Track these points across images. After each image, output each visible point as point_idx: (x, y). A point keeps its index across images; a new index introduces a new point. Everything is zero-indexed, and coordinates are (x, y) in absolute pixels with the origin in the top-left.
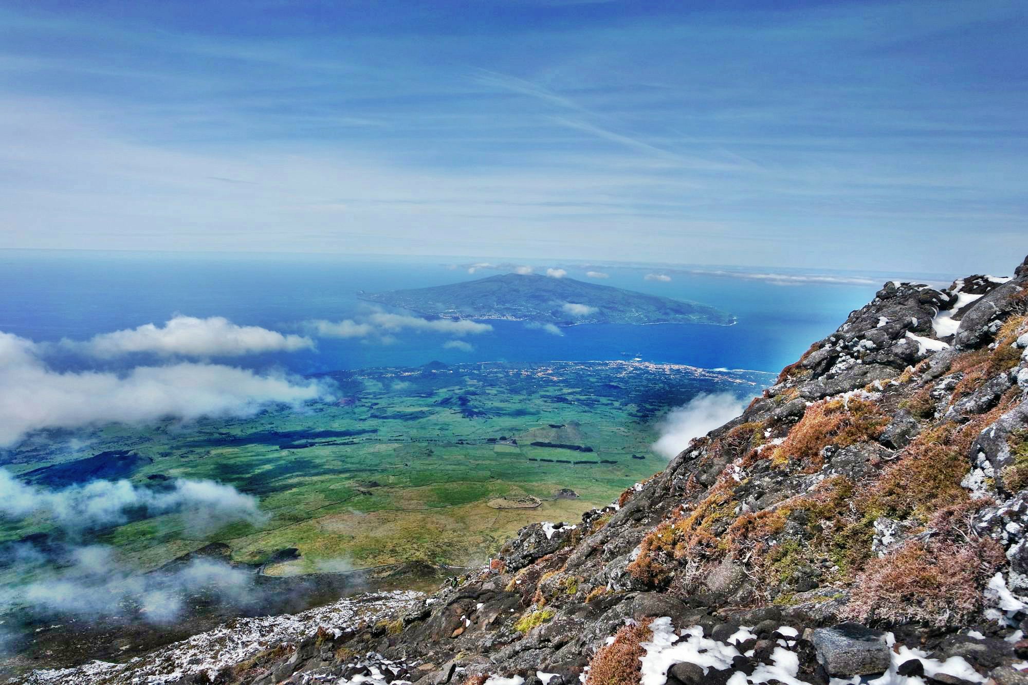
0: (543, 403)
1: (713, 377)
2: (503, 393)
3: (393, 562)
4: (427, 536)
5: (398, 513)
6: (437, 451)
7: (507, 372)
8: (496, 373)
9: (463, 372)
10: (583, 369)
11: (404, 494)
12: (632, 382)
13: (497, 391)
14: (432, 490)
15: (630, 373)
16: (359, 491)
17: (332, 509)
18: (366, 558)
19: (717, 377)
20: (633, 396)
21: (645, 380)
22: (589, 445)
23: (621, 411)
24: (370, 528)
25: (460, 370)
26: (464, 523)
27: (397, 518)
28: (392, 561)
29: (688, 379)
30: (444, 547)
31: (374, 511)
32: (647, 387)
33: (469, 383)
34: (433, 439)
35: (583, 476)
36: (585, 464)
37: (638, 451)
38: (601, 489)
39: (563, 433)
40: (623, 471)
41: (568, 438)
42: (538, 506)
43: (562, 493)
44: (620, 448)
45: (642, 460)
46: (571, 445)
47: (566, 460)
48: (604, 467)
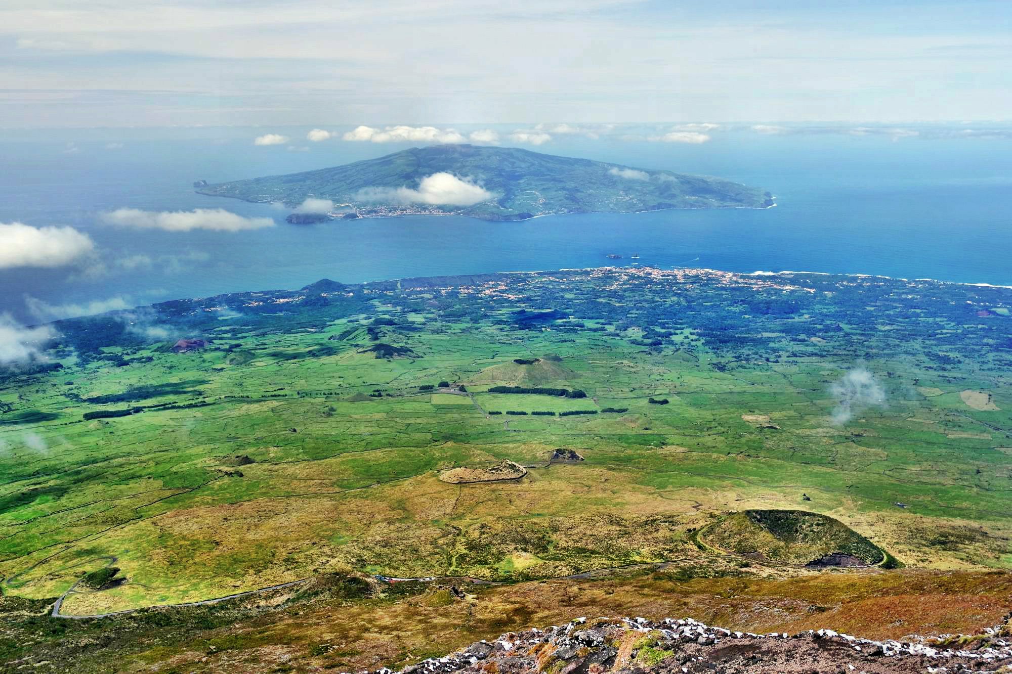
0: (498, 332)
1: (751, 284)
2: (435, 320)
3: (292, 579)
4: (344, 533)
5: (292, 500)
6: (342, 407)
7: (437, 292)
8: (421, 292)
9: (368, 294)
10: (552, 281)
11: (298, 471)
12: (630, 297)
13: (425, 318)
14: (343, 463)
15: (624, 284)
16: (220, 471)
17: (176, 501)
18: (243, 576)
19: (756, 284)
20: (633, 316)
21: (650, 291)
22: (579, 388)
23: (619, 338)
24: (246, 527)
25: (365, 292)
26: (404, 509)
27: (290, 508)
28: (289, 577)
29: (714, 289)
30: (378, 549)
31: (249, 500)
32: (653, 302)
33: (379, 309)
34: (332, 391)
35: (578, 432)
36: (577, 416)
37: (656, 393)
38: (613, 448)
39: (537, 372)
40: (640, 421)
41: (546, 378)
42: (522, 476)
43: (557, 456)
44: (627, 390)
45: (664, 405)
46: (551, 389)
47: (546, 411)
48: (608, 418)
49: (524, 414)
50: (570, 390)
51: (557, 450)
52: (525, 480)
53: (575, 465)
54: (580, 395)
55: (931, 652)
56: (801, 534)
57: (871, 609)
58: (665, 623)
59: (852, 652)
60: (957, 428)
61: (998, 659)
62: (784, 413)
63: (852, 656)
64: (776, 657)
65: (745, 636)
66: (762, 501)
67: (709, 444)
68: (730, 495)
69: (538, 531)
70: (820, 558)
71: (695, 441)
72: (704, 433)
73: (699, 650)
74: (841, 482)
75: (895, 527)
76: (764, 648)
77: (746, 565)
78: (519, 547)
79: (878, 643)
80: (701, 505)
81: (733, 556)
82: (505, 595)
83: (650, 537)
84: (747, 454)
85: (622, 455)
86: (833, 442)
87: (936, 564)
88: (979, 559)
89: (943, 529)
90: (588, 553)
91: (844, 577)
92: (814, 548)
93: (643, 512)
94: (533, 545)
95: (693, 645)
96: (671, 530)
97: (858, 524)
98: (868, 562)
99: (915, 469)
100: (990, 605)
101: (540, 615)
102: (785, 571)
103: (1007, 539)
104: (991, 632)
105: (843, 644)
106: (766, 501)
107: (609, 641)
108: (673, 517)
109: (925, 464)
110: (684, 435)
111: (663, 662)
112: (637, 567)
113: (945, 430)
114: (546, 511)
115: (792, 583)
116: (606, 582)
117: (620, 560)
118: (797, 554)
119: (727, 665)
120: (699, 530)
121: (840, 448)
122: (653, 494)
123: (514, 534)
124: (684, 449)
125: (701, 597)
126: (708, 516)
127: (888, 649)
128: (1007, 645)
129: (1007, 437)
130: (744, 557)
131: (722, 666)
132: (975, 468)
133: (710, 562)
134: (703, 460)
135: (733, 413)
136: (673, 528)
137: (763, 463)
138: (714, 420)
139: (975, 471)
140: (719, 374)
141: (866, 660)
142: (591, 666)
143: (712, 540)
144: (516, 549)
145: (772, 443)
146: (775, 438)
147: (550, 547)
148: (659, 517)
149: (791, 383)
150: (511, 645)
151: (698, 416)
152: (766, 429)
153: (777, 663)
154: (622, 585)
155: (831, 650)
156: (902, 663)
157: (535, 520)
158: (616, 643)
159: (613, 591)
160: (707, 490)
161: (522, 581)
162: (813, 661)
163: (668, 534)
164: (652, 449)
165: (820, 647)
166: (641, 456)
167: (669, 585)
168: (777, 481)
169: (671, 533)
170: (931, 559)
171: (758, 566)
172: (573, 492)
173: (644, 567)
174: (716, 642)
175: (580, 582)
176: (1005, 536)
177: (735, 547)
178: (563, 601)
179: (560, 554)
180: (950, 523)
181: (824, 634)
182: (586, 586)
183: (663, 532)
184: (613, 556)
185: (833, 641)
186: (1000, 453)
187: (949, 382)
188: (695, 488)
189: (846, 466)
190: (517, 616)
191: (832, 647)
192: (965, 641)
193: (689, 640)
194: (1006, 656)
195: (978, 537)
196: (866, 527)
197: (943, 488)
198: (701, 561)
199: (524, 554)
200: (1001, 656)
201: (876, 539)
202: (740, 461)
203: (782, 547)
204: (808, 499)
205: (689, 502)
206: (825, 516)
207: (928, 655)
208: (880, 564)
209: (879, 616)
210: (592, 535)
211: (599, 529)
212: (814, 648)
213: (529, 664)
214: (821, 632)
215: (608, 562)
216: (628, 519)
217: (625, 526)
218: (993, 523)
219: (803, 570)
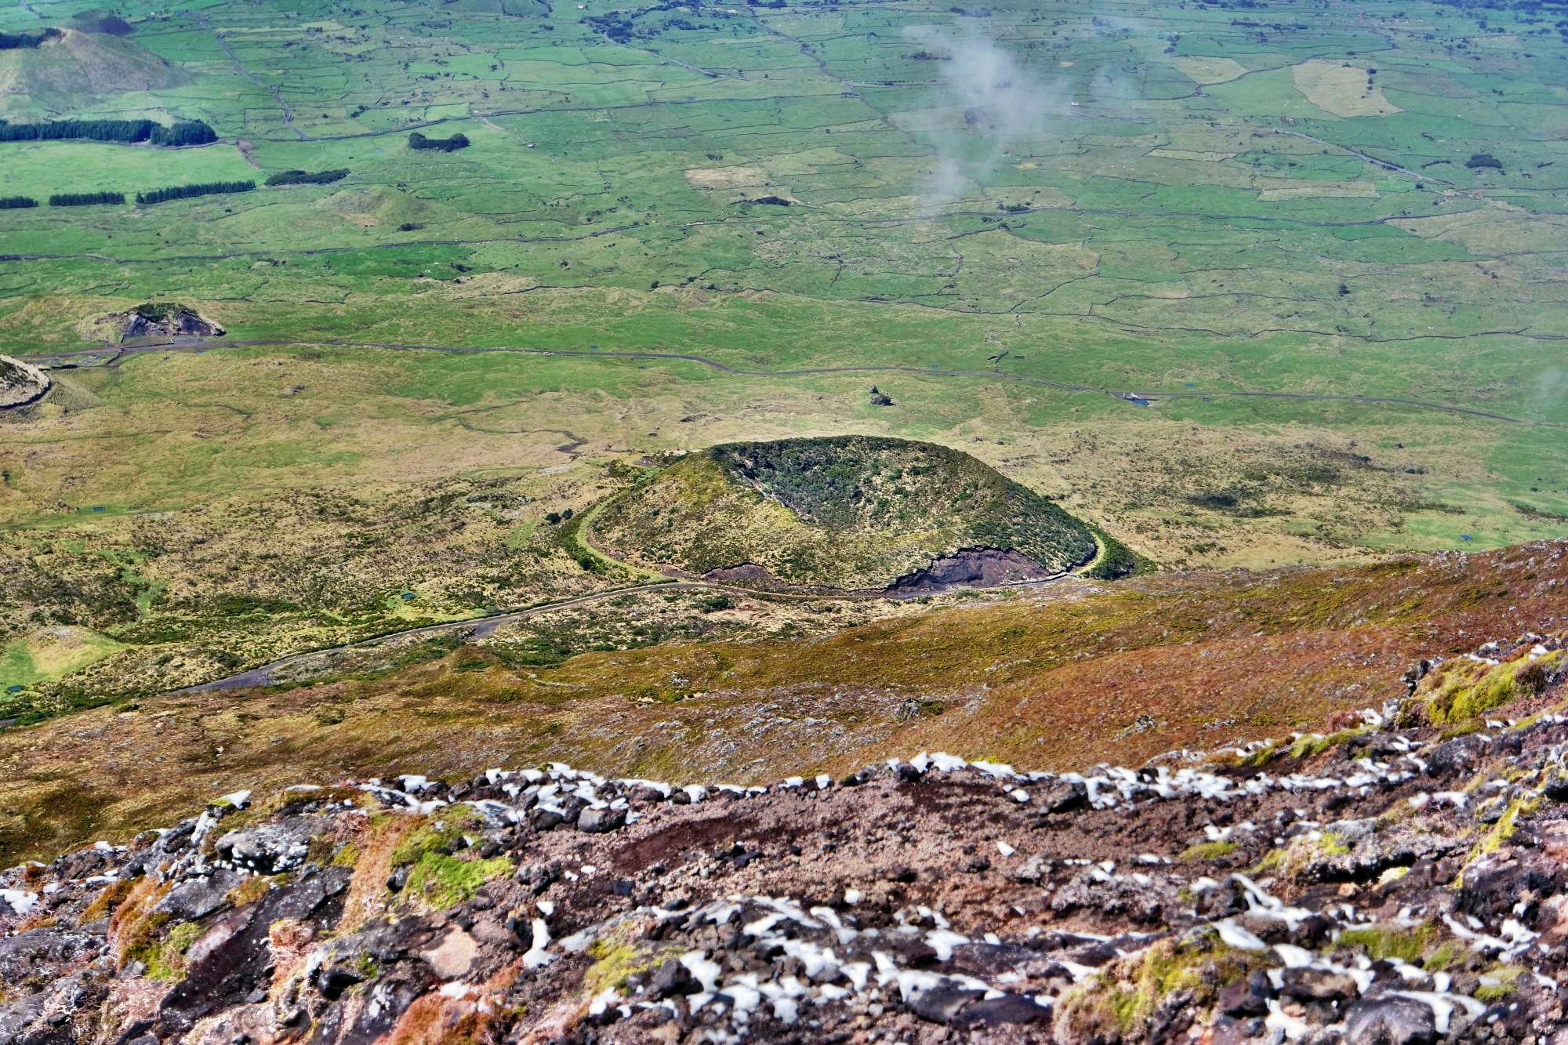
22: (191, 115)
35: (203, 250)
36: (191, 201)
37: (431, 117)
38: (311, 292)
39: (56, 69)
40: (387, 206)
41: (87, 89)
42: (37, 397)
43: (139, 327)
44: (342, 112)
45: (457, 154)
46: (105, 123)
47: (95, 190)
48: (292, 202)
49: (28, 203)
50: (166, 121)
51: (141, 311)
52: (46, 407)
53: (198, 350)
54: (198, 135)
55: (1213, 786)
56: (869, 501)
57: (1068, 695)
58: (485, 782)
59: (1006, 808)
60: (1284, 171)
61: (1385, 786)
62: (808, 156)
63: (1005, 818)
64: (798, 842)
65: (711, 794)
66: (758, 417)
67: (598, 262)
68: (664, 408)
69: (103, 558)
70: (925, 565)
71: (555, 254)
72: (579, 231)
73: (583, 848)
74: (975, 347)
75: (1124, 462)
76: (767, 822)
77: (722, 605)
78: (46, 610)
79: (1075, 777)
80: (582, 442)
81: (682, 581)
82: (16, 757)
83: (439, 547)
84: (707, 283)
85: (340, 310)
86: (949, 232)
87: (1236, 556)
88: (1349, 531)
89: (1254, 458)
90: (259, 612)
91: (992, 609)
92: (906, 541)
93: (412, 478)
94: (89, 601)
95: (567, 834)
96: (500, 522)
97: (1025, 461)
98: (1056, 565)
99: (1175, 293)
100: (1378, 652)
101: (128, 805)
102: (829, 610)
103: (1421, 472)
104: (1374, 719)
105: (979, 788)
106: (768, 416)
107: (324, 850)
108: (504, 482)
109: (1202, 277)
110: (522, 238)
111: (483, 893)
112: (407, 639)
113: (1253, 177)
114: (120, 496)
115: (849, 642)
116: (320, 691)
117: (354, 622)
118: (861, 558)
119: (665, 880)
120: (581, 516)
121: (971, 250)
122: (440, 419)
123: (26, 574)
124: (523, 280)
125: (597, 705)
126: (605, 471)
127: (1102, 789)
128: (1412, 750)
129: (1419, 187)
130: (715, 582)
131: (651, 883)
132: (1337, 281)
133: (618, 604)
134: (578, 309)
135: (662, 164)
136: (507, 515)
137: (754, 306)
138: (607, 188)
139: (1335, 289)
140: (613, 49)
141: (1043, 825)
142: (275, 928)
143: (619, 542)
144: (36, 617)
145: (777, 246)
146: (783, 233)
147: (143, 604)
148: (463, 486)
149: (823, 65)
150: (33, 896)
151: (559, 179)
152: (758, 207)
153: (803, 860)
154: (366, 693)
155: (948, 807)
156: (1138, 822)
157: (88, 528)
158: (343, 854)
159: (342, 713)
160: (596, 398)
161: (64, 712)
162: (902, 843)
163: (492, 534)
164: (428, 286)
165: (918, 802)
166: (401, 310)
167: (506, 680)
168: (796, 358)
169: (501, 531)
170: (1222, 543)
171: (755, 603)
172: (200, 433)
173: (428, 635)
174: (629, 820)
175: (242, 698)
176: (1417, 463)
177: (687, 555)
178: (193, 759)
179: (174, 620)
180: (1272, 438)
181: (929, 765)
182: (259, 706)
183: (479, 530)
184: (336, 614)
185: (953, 784)
186: (1400, 233)
187: (1263, 38)
188: (563, 394)
189: (987, 300)
190: (55, 818)
191: (952, 800)
192: (1308, 750)
193: (555, 823)
194: (1406, 775)
195: (1346, 469)
196: (1047, 468)
197: (1252, 342)
198: (592, 604)
199: (64, 630)
200: (1393, 778)
201: (1077, 499)
202: (690, 304)
203: (819, 544)
204: (887, 402)
205: (547, 437)
206: (933, 447)
207: (1206, 795)
208: (1089, 568)
209: (1090, 711)
210: (266, 557)
211: (287, 538)
212: (901, 808)
213: (91, 944)
214: (919, 763)
215: (322, 632)
216: (371, 500)
217: (366, 524)
218: (1386, 431)
219: (880, 602)
